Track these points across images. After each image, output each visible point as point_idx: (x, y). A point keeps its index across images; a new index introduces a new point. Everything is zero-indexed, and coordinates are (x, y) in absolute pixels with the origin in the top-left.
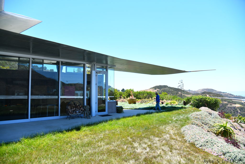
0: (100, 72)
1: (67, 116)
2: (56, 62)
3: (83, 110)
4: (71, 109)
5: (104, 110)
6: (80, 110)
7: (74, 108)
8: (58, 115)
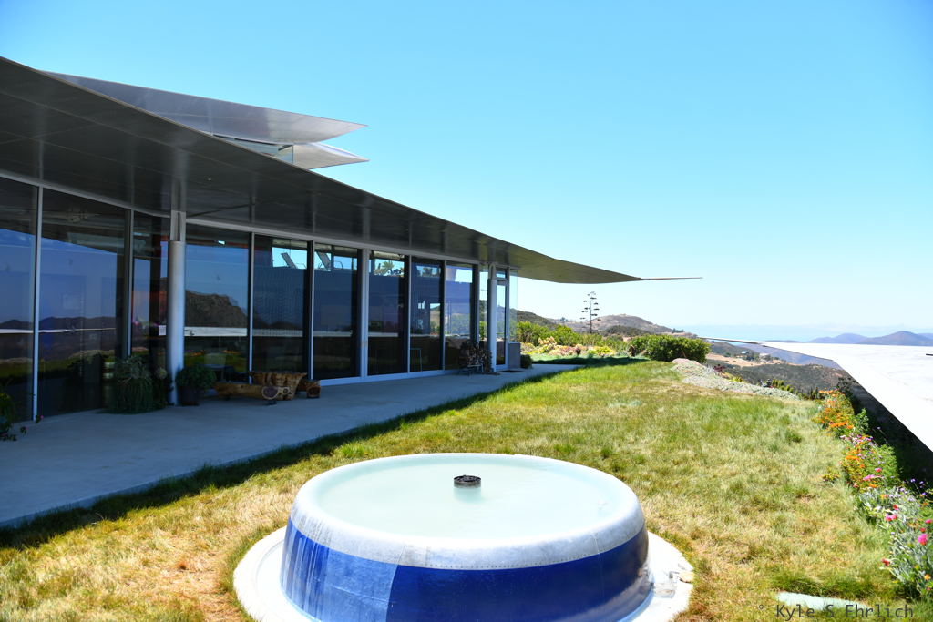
0: (499, 281)
5: (503, 362)
6: (482, 359)
8: (440, 368)
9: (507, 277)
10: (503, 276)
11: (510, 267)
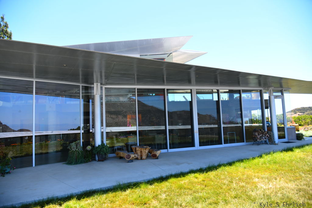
0: (276, 97)
1: (252, 143)
2: (228, 91)
3: (269, 136)
4: (259, 135)
5: (284, 137)
6: (266, 137)
7: (260, 134)
8: (244, 142)
9: (282, 94)
10: (280, 94)
11: (284, 89)
